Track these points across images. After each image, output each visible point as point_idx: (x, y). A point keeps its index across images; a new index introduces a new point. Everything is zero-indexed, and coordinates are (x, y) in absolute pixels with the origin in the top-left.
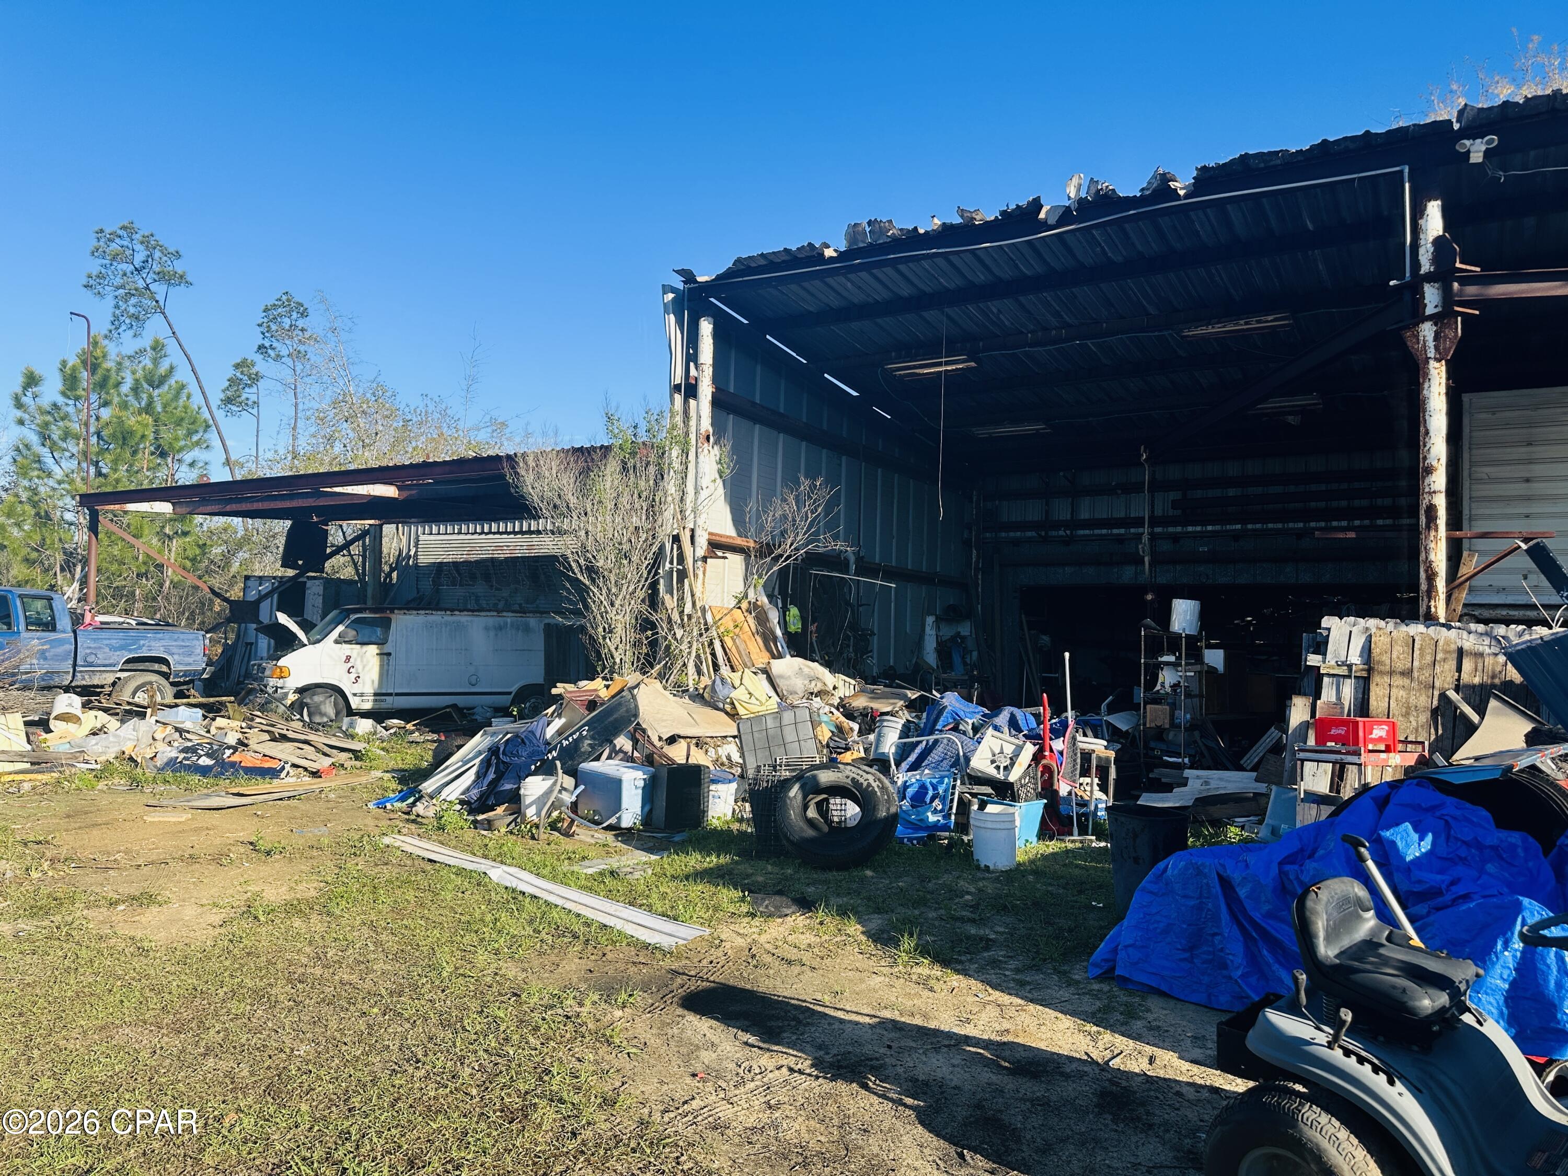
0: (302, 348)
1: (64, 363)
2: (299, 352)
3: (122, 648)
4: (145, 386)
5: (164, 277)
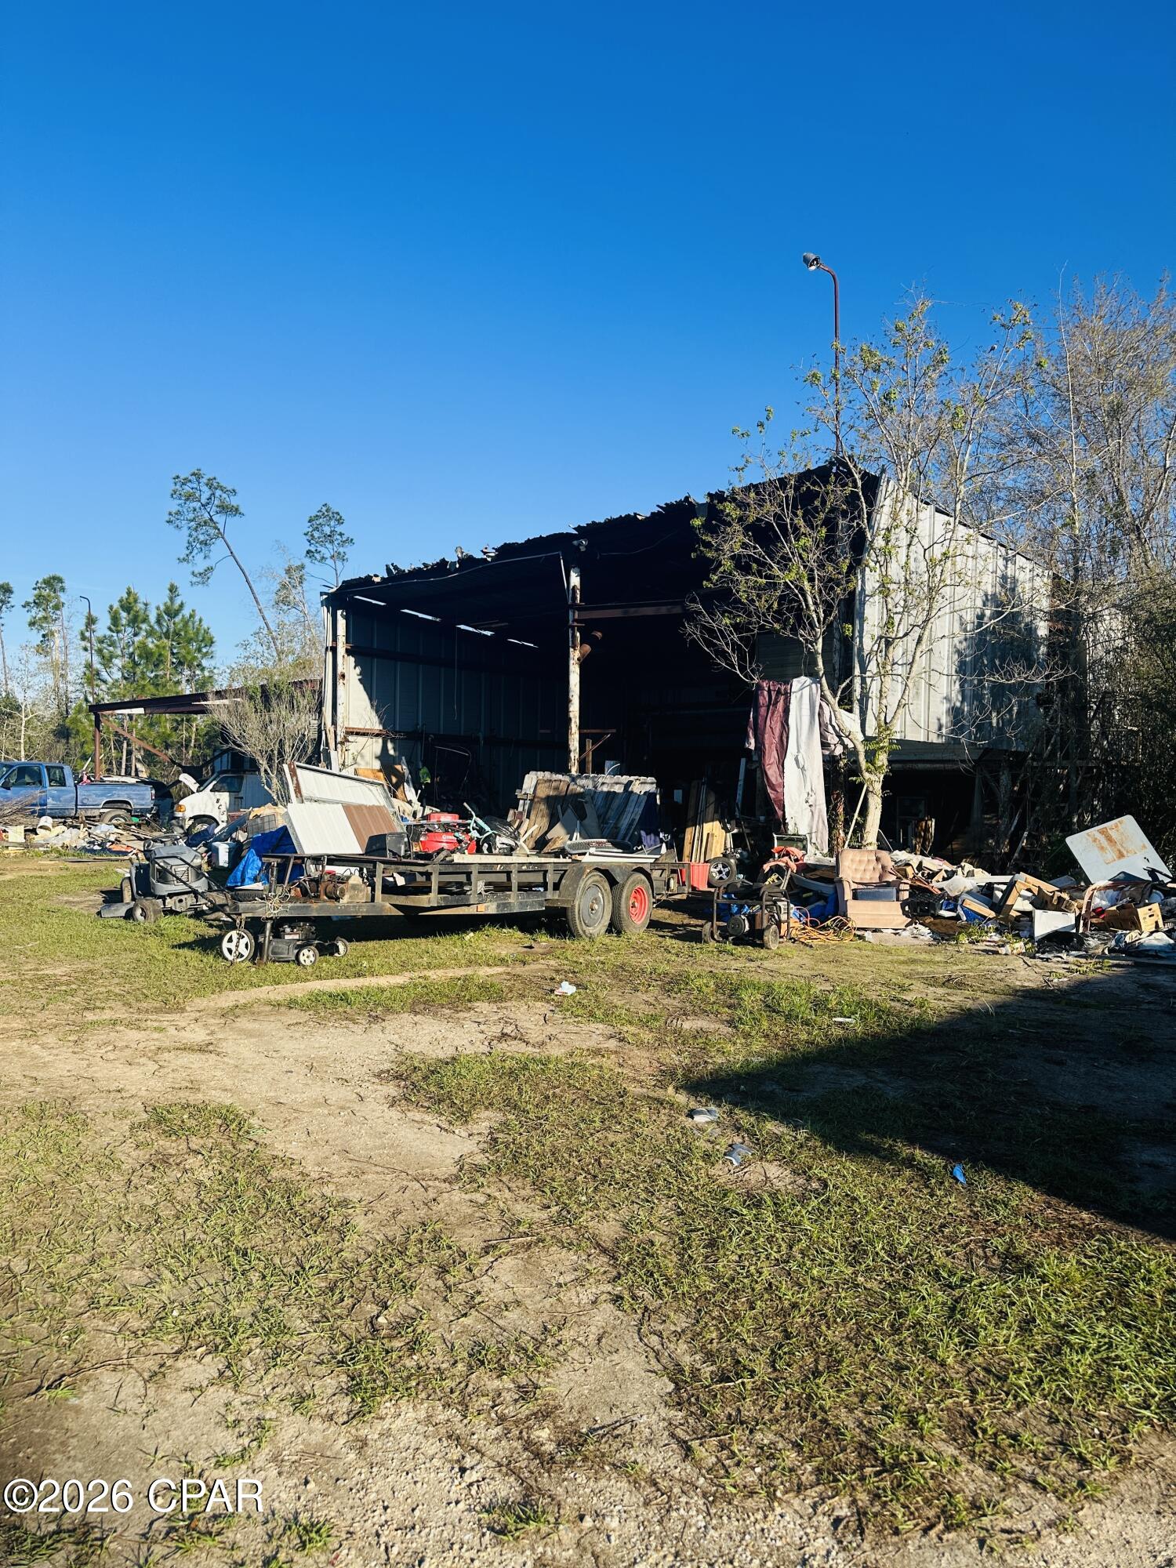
0: (341, 550)
1: (111, 607)
2: (339, 553)
3: (102, 795)
4: (166, 617)
5: (225, 509)
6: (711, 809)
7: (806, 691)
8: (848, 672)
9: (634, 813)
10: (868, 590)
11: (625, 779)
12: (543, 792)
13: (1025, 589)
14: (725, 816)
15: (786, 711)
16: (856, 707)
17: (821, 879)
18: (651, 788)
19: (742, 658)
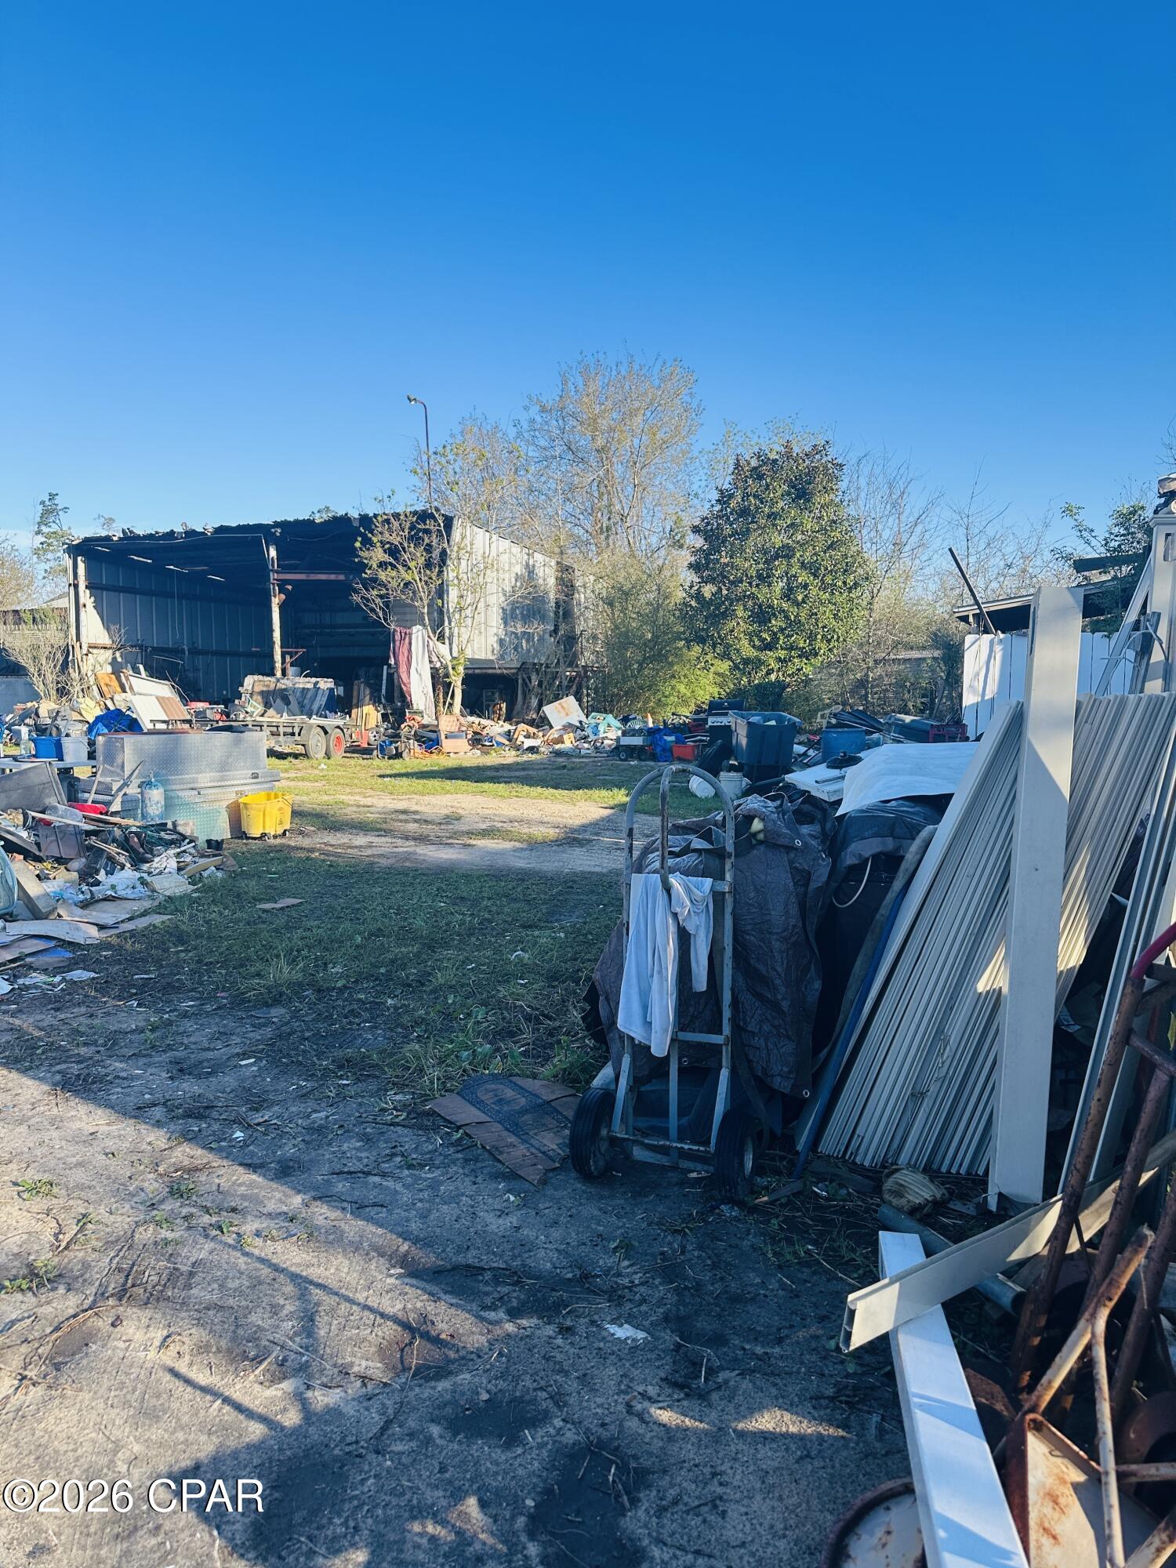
6: (368, 698)
7: (420, 633)
8: (442, 623)
9: (321, 700)
10: (451, 578)
11: (314, 680)
12: (258, 689)
13: (540, 572)
14: (376, 700)
15: (410, 644)
16: (447, 641)
17: (431, 731)
18: (332, 685)
19: (385, 613)
